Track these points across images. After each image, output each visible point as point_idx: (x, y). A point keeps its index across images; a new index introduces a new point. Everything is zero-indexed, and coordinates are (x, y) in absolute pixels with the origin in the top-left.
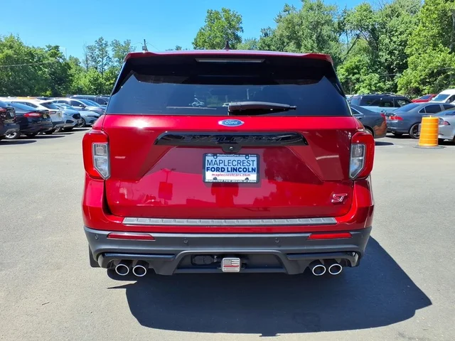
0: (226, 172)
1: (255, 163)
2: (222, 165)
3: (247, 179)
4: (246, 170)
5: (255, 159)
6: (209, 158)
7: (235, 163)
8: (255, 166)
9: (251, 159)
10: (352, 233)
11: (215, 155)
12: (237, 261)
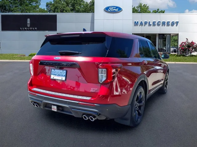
0: (56, 76)
1: (65, 73)
2: (56, 73)
3: (62, 79)
4: (62, 76)
5: (65, 72)
6: (53, 70)
7: (59, 73)
8: (65, 74)
9: (64, 71)
10: (95, 105)
11: (54, 69)
12: (55, 107)
